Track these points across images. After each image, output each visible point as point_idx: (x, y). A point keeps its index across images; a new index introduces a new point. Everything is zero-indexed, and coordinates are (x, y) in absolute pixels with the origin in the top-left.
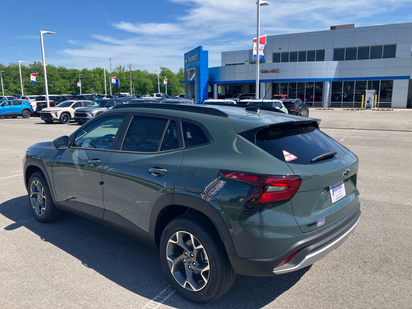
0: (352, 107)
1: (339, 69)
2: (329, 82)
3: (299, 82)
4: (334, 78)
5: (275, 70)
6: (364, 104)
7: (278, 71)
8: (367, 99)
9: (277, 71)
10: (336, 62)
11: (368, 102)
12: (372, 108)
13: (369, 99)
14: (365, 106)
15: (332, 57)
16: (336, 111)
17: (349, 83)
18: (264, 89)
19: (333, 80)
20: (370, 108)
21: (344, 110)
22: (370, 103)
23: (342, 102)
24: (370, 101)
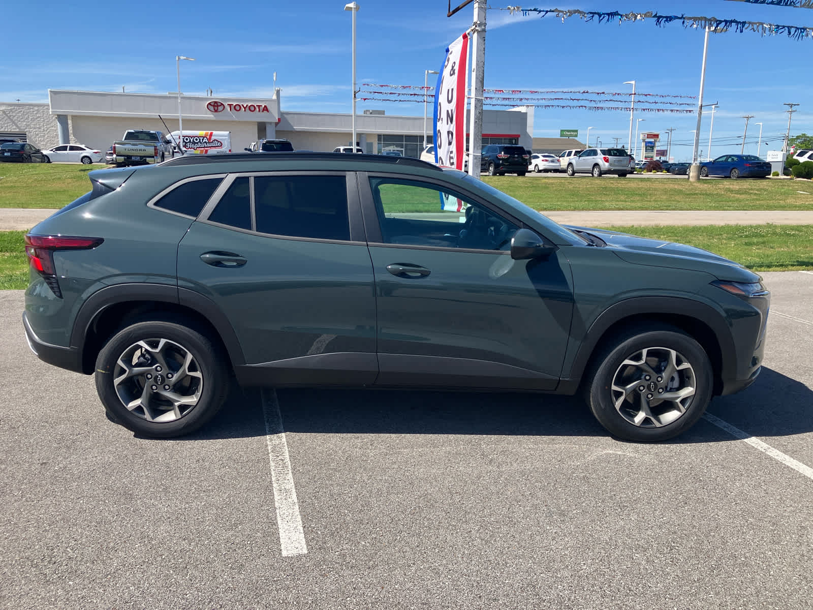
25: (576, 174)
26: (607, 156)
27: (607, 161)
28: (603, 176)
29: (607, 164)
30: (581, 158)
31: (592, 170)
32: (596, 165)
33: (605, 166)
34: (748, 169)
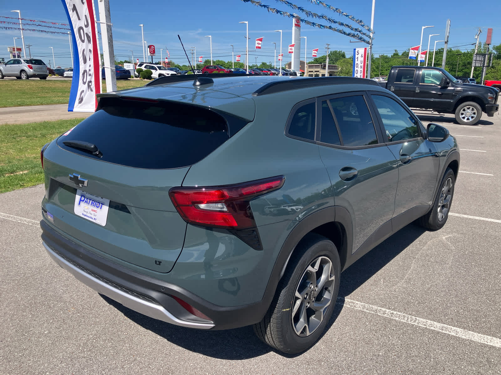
25: (5, 78)
26: (30, 65)
27: (31, 68)
28: (29, 78)
29: (31, 70)
30: (7, 65)
31: (19, 74)
32: (22, 71)
33: (30, 71)
34: (119, 74)
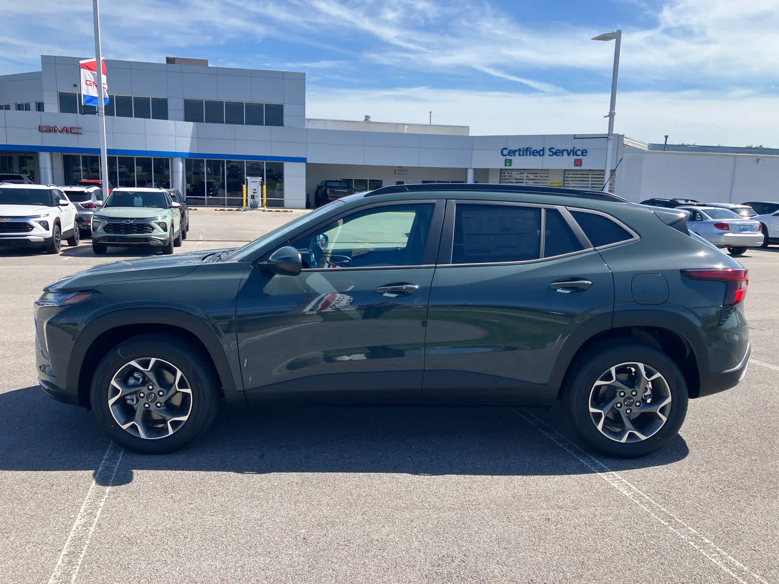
0: (224, 205)
1: (197, 137)
2: (180, 159)
3: (121, 156)
4: (190, 153)
5: (71, 128)
6: (247, 200)
7: (80, 131)
8: (250, 193)
9: (75, 131)
10: (190, 125)
11: (253, 197)
12: (259, 208)
13: (254, 193)
14: (249, 205)
15: (182, 114)
16: (203, 213)
17: (215, 163)
18: (49, 166)
19: (187, 157)
20: (257, 207)
21: (216, 210)
22: (256, 199)
23: (206, 197)
24: (256, 197)
